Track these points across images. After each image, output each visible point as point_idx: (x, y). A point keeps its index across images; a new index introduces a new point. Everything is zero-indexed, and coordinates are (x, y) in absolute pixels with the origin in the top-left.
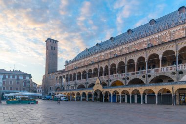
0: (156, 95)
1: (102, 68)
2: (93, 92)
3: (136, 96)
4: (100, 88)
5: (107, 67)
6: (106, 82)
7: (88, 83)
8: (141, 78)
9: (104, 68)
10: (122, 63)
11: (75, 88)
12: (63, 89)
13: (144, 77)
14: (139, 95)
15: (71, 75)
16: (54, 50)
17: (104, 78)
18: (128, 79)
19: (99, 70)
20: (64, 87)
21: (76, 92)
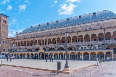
0: (70, 55)
1: (43, 40)
2: (38, 53)
3: (61, 56)
4: (43, 51)
5: (46, 40)
6: (45, 48)
7: (34, 48)
8: (63, 47)
9: (44, 41)
10: (54, 39)
11: (25, 51)
12: (16, 51)
13: (65, 47)
14: (62, 55)
15: (22, 42)
16: (6, 22)
17: (45, 46)
18: (57, 47)
19: (41, 41)
20: (16, 50)
21: (26, 53)
